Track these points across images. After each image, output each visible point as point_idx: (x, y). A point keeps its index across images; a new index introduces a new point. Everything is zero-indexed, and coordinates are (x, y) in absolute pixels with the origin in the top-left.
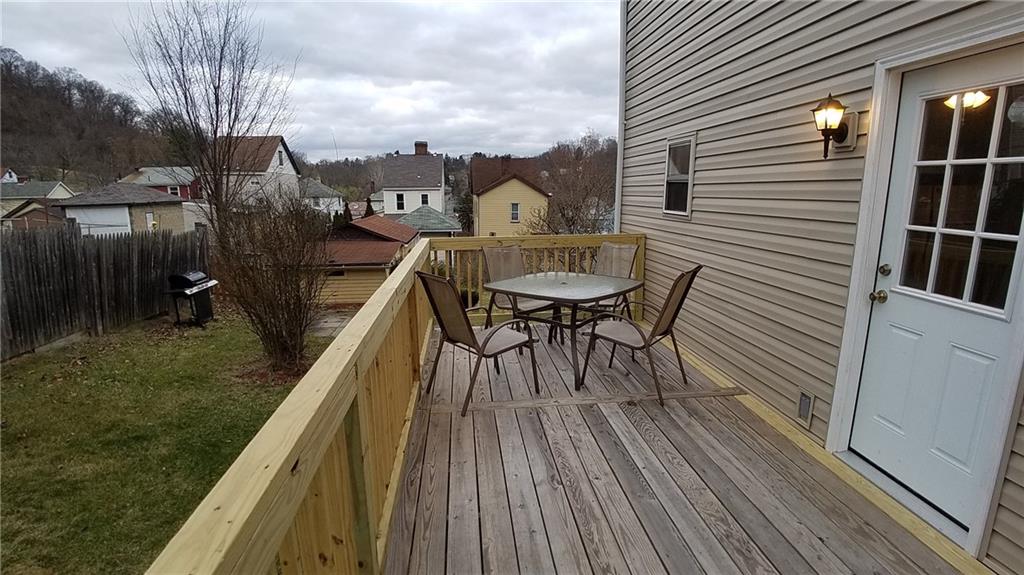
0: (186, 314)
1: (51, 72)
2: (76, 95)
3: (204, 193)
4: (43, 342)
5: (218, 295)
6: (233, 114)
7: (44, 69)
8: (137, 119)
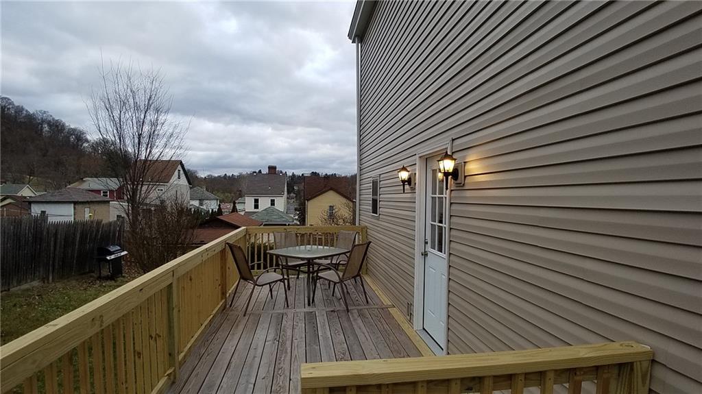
0: (105, 272)
1: (32, 113)
2: (46, 127)
3: (126, 198)
4: (15, 284)
5: (126, 261)
6: (148, 150)
7: (27, 111)
8: (86, 145)
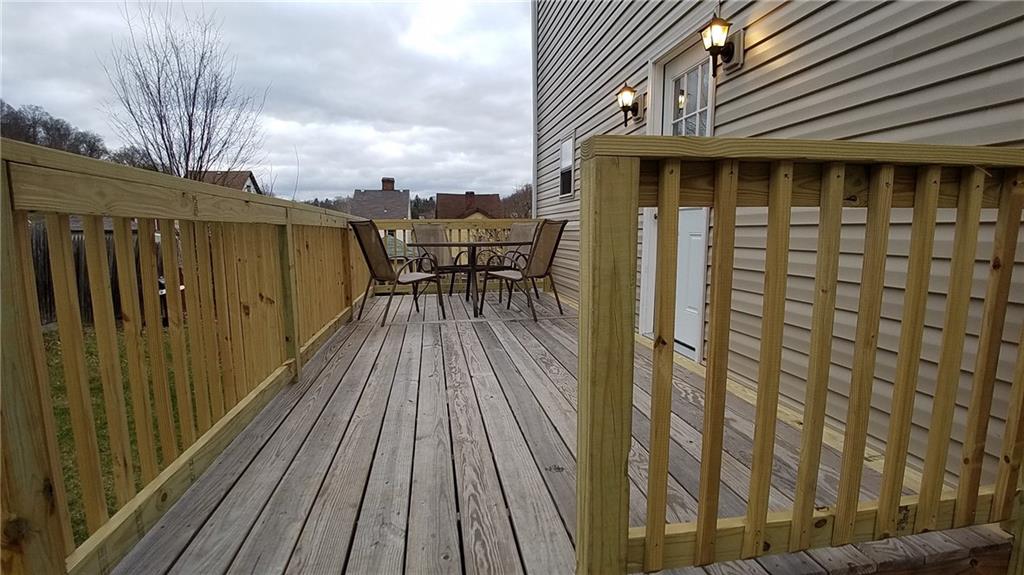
1: (16, 109)
2: (41, 132)
7: (9, 107)
8: (104, 157)
